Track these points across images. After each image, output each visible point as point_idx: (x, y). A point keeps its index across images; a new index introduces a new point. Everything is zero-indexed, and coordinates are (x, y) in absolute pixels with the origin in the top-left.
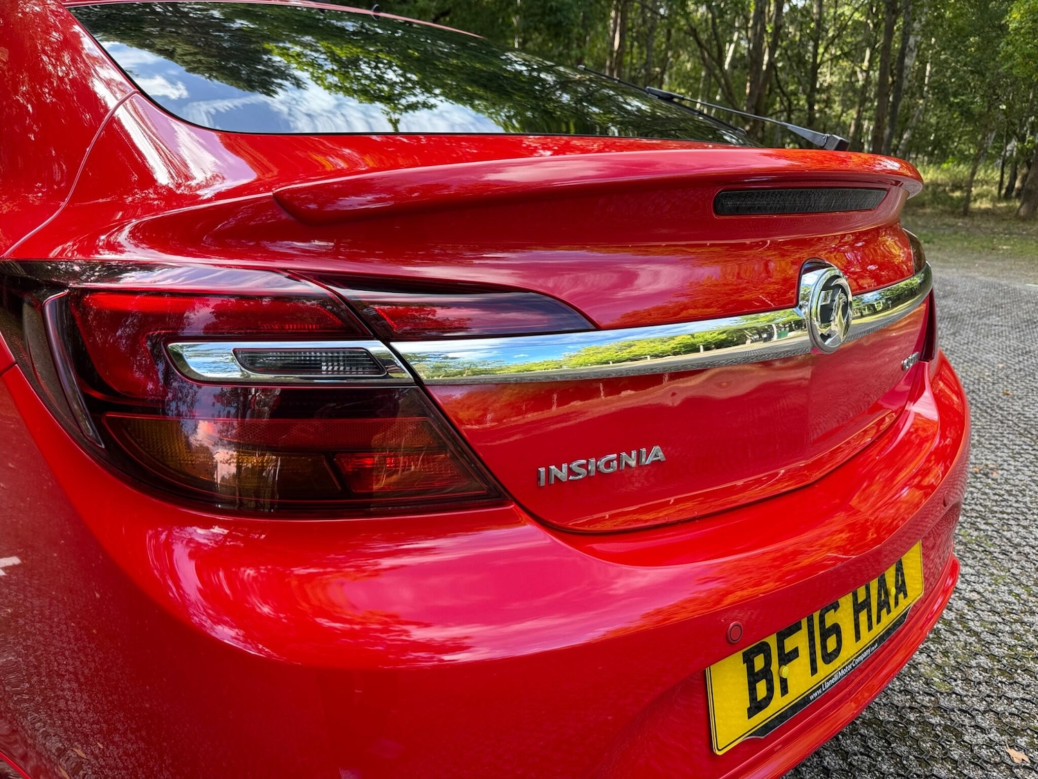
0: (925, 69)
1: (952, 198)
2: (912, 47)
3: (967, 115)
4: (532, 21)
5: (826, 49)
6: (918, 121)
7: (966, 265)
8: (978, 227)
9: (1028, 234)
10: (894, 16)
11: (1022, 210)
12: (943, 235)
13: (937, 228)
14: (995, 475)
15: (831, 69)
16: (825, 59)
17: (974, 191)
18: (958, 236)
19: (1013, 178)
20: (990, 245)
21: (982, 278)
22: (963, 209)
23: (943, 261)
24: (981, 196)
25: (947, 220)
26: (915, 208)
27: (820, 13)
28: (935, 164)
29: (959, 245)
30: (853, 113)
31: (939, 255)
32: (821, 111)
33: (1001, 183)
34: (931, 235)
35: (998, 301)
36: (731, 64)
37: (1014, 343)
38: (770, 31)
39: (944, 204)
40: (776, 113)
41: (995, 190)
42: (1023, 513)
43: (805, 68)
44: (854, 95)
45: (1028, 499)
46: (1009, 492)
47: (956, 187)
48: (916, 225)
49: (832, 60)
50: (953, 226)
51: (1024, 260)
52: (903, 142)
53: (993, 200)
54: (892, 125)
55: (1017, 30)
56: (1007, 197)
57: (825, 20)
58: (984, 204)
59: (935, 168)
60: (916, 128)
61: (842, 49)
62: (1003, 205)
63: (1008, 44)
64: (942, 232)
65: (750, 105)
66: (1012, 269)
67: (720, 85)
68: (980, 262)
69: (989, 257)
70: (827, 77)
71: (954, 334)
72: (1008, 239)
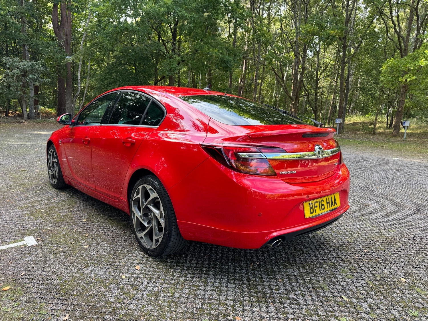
0: (358, 81)
1: (369, 128)
2: (352, 74)
3: (373, 97)
4: (217, 66)
5: (321, 74)
6: (356, 99)
7: (372, 152)
8: (378, 139)
9: (395, 141)
10: (344, 65)
11: (394, 133)
12: (365, 141)
13: (363, 139)
14: (370, 206)
15: (323, 81)
16: (320, 77)
17: (378, 125)
18: (370, 142)
19: (392, 121)
20: (381, 145)
21: (377, 156)
22: (373, 132)
23: (364, 150)
24: (380, 127)
25: (367, 136)
26: (356, 132)
27: (318, 62)
28: (363, 115)
29: (370, 145)
30: (332, 97)
31: (363, 148)
32: (320, 95)
33: (387, 123)
34: (361, 141)
35: (381, 163)
36: (286, 78)
37: (383, 175)
38: (300, 68)
39: (366, 130)
40: (303, 96)
41: (385, 125)
42: (376, 214)
43: (313, 79)
44: (332, 90)
45: (378, 211)
46: (374, 210)
47: (371, 124)
48: (356, 138)
49: (323, 78)
50: (369, 138)
51: (392, 150)
52: (351, 107)
53: (384, 129)
54: (346, 102)
55: (385, 72)
56: (390, 127)
57: (320, 63)
58: (381, 130)
59: (363, 116)
60: (356, 102)
61: (327, 74)
62: (388, 131)
63: (383, 76)
64: (365, 140)
65: (294, 94)
66: (387, 153)
67: (282, 86)
68: (377, 151)
69: (381, 149)
70: (321, 84)
71: (365, 172)
72: (388, 143)
